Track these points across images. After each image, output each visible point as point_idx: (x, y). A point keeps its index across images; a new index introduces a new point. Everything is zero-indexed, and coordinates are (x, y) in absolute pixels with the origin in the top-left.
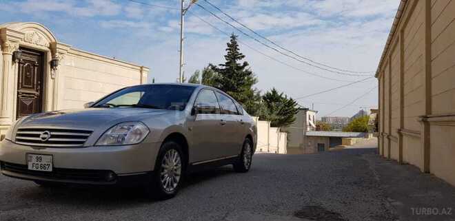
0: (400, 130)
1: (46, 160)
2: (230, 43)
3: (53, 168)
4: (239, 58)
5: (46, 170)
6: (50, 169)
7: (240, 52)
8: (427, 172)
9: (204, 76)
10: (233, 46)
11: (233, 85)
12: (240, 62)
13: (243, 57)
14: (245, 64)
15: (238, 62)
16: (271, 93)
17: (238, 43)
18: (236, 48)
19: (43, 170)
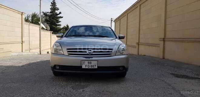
0: (138, 43)
1: (94, 63)
2: (52, 2)
3: (98, 67)
4: (56, 10)
5: (94, 68)
6: (96, 67)
7: (57, 7)
8: (164, 58)
9: (32, 17)
10: (54, 4)
11: (54, 22)
12: (58, 12)
13: (58, 9)
14: (60, 13)
15: (56, 11)
16: (66, 26)
17: (56, 3)
18: (55, 5)
19: (92, 68)
